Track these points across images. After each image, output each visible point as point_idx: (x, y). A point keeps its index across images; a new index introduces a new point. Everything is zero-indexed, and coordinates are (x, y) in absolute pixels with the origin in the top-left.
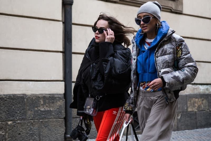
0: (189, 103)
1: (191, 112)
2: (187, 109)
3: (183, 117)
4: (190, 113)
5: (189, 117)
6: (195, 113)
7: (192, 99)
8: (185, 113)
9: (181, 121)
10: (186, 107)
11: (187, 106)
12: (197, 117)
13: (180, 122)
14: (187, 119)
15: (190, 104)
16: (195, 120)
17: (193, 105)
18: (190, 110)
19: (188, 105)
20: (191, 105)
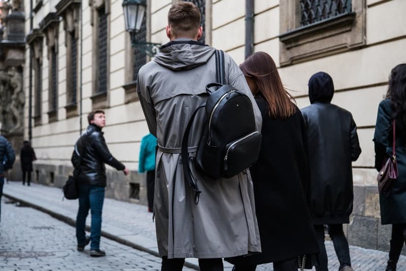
0: (368, 201)
1: (369, 217)
2: (363, 212)
3: (356, 224)
4: (368, 219)
5: (365, 226)
6: (375, 220)
7: (374, 196)
8: (360, 218)
9: (353, 230)
10: (362, 208)
11: (364, 206)
12: (379, 229)
13: (351, 230)
14: (362, 228)
15: (370, 203)
16: (376, 233)
17: (374, 206)
18: (368, 213)
19: (367, 205)
20: (372, 205)
